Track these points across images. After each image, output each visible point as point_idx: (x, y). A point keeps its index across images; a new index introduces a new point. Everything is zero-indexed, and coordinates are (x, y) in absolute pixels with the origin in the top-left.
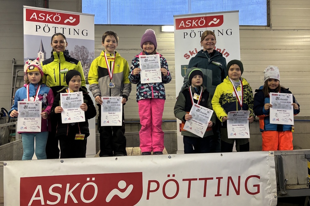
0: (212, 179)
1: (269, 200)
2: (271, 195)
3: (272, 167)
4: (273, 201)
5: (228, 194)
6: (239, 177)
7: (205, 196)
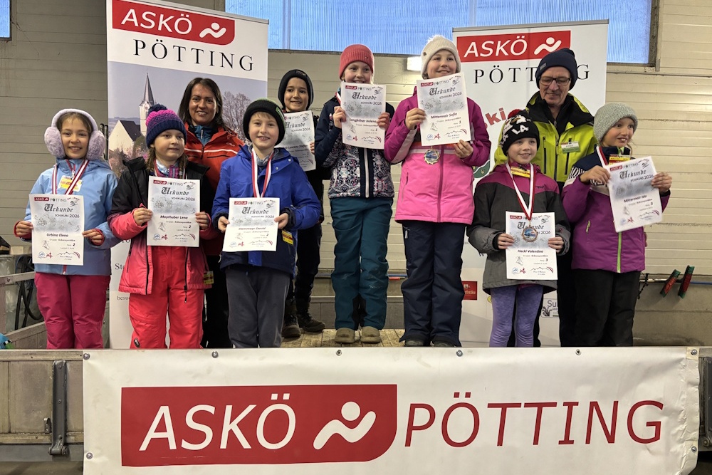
0: (554, 405)
1: (681, 456)
2: (684, 444)
3: (693, 384)
4: (689, 458)
5: (588, 441)
6: (616, 403)
7: (536, 442)
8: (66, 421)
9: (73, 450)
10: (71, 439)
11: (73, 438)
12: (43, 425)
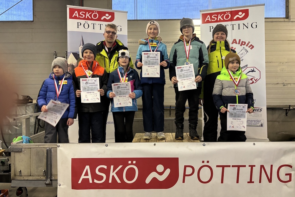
0: (245, 166)
5: (260, 182)
6: (272, 166)
7: (238, 182)
8: (51, 171)
9: (54, 182)
10: (53, 178)
11: (54, 178)
12: (43, 173)
